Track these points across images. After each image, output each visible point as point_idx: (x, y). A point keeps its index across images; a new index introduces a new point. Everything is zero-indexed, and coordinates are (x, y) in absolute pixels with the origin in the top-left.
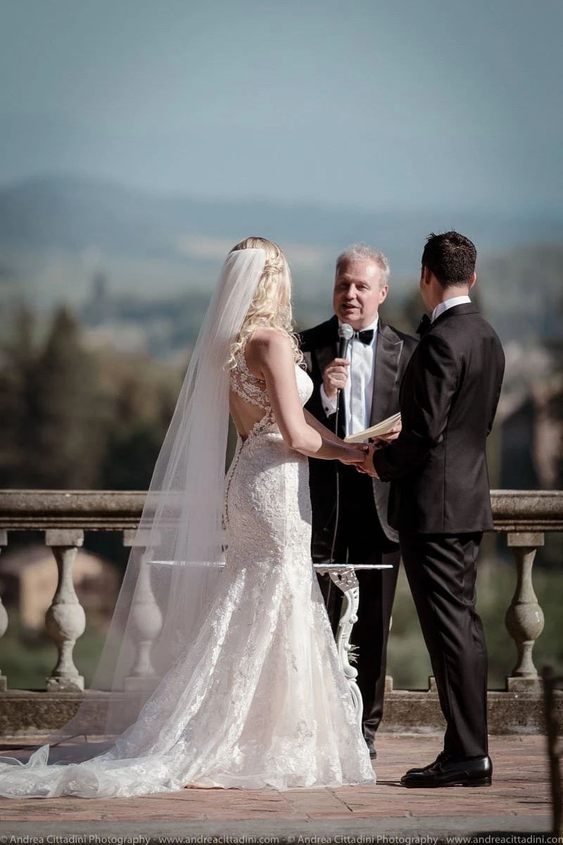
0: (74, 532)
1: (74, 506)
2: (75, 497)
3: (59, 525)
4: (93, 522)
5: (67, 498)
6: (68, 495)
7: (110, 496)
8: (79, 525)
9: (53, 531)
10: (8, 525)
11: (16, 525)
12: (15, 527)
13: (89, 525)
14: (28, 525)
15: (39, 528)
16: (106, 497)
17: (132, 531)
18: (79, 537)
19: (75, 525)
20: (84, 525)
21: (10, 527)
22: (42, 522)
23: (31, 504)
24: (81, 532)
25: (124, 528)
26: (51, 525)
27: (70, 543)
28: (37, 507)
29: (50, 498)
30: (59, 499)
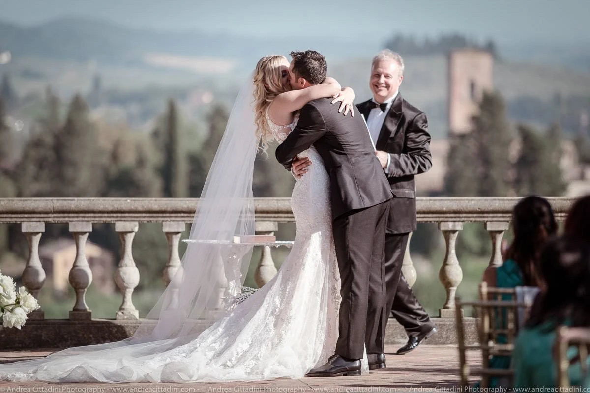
0: (133, 223)
1: (133, 208)
2: (133, 202)
3: (123, 219)
4: (144, 217)
5: (128, 203)
6: (129, 201)
7: (155, 202)
8: (135, 219)
9: (120, 222)
10: (93, 219)
11: (97, 219)
12: (96, 221)
13: (141, 219)
14: (104, 219)
15: (111, 221)
16: (152, 202)
17: (168, 222)
18: (135, 226)
19: (133, 219)
20: (138, 219)
21: (93, 220)
22: (113, 217)
23: (107, 206)
24: (137, 223)
25: (163, 221)
26: (119, 219)
27: (130, 230)
28: (110, 209)
29: (118, 203)
30: (123, 203)
